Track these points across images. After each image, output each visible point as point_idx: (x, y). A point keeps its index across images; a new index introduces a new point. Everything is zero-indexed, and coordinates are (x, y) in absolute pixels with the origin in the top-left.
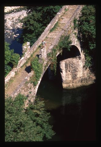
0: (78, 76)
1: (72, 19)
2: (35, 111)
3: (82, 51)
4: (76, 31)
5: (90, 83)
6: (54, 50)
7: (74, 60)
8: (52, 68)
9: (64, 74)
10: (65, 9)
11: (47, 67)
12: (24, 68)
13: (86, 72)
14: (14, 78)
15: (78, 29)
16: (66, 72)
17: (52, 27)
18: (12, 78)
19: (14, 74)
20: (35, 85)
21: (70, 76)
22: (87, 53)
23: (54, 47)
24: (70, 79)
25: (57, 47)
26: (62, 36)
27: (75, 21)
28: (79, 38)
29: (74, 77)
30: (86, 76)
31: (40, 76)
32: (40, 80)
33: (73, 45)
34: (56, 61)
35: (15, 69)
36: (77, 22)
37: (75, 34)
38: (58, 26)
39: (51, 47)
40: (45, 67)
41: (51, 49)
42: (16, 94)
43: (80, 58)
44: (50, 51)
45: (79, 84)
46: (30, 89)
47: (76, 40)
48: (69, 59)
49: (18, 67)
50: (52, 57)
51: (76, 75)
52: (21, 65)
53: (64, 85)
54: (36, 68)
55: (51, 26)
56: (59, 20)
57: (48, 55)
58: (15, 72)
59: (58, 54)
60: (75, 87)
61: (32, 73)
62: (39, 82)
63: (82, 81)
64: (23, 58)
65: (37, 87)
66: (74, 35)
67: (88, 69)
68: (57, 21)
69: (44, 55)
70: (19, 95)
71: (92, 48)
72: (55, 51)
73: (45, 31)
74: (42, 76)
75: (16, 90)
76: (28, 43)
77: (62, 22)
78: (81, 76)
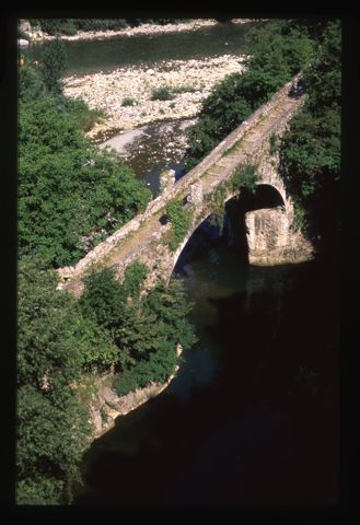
0: (278, 244)
1: (268, 136)
2: (163, 296)
3: (290, 198)
4: (276, 159)
5: (301, 259)
6: (220, 189)
7: (273, 213)
8: (213, 222)
9: (251, 238)
10: (261, 116)
11: (202, 220)
12: (159, 217)
13: (294, 238)
14: (136, 232)
15: (281, 155)
16: (257, 234)
17: (229, 147)
18: (132, 231)
19: (138, 225)
20: (173, 249)
21: (264, 243)
22: (297, 202)
23: (221, 184)
24: (264, 247)
25: (227, 184)
26: (240, 165)
27: (272, 140)
28: (281, 173)
29: (271, 245)
30: (294, 245)
31: (184, 234)
32: (186, 240)
33: (266, 185)
34: (223, 210)
35: (140, 217)
36: (279, 142)
37: (273, 164)
38: (241, 147)
39: (215, 183)
40: (198, 218)
41: (214, 188)
42: (129, 260)
43: (283, 210)
44: (210, 190)
45: (280, 260)
46: (162, 254)
47: (275, 175)
48: (264, 211)
49: (148, 214)
50: (216, 201)
51: (274, 242)
52: (155, 210)
53: (252, 259)
54: (177, 218)
55: (226, 145)
56: (245, 136)
57: (207, 198)
58: (141, 222)
59: (230, 197)
60: (272, 263)
61: (168, 227)
62: (183, 245)
63: (285, 254)
64: (158, 199)
65: (178, 253)
66: (270, 165)
67: (299, 232)
68: (240, 136)
69: (197, 195)
70: (136, 263)
71: (306, 193)
72: (223, 190)
73: (213, 153)
74: (190, 234)
75: (130, 254)
76: (172, 172)
77: (251, 139)
78: (285, 244)
